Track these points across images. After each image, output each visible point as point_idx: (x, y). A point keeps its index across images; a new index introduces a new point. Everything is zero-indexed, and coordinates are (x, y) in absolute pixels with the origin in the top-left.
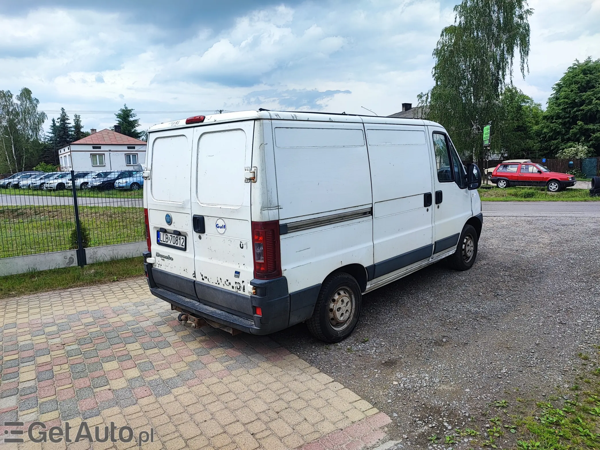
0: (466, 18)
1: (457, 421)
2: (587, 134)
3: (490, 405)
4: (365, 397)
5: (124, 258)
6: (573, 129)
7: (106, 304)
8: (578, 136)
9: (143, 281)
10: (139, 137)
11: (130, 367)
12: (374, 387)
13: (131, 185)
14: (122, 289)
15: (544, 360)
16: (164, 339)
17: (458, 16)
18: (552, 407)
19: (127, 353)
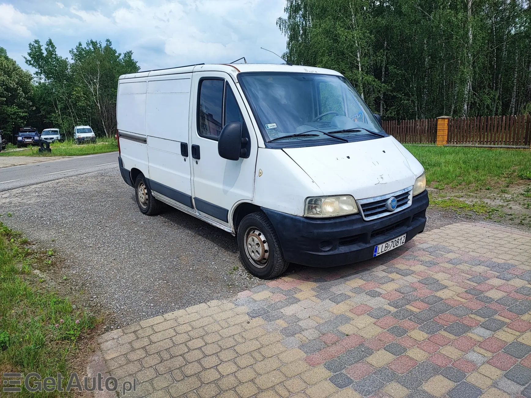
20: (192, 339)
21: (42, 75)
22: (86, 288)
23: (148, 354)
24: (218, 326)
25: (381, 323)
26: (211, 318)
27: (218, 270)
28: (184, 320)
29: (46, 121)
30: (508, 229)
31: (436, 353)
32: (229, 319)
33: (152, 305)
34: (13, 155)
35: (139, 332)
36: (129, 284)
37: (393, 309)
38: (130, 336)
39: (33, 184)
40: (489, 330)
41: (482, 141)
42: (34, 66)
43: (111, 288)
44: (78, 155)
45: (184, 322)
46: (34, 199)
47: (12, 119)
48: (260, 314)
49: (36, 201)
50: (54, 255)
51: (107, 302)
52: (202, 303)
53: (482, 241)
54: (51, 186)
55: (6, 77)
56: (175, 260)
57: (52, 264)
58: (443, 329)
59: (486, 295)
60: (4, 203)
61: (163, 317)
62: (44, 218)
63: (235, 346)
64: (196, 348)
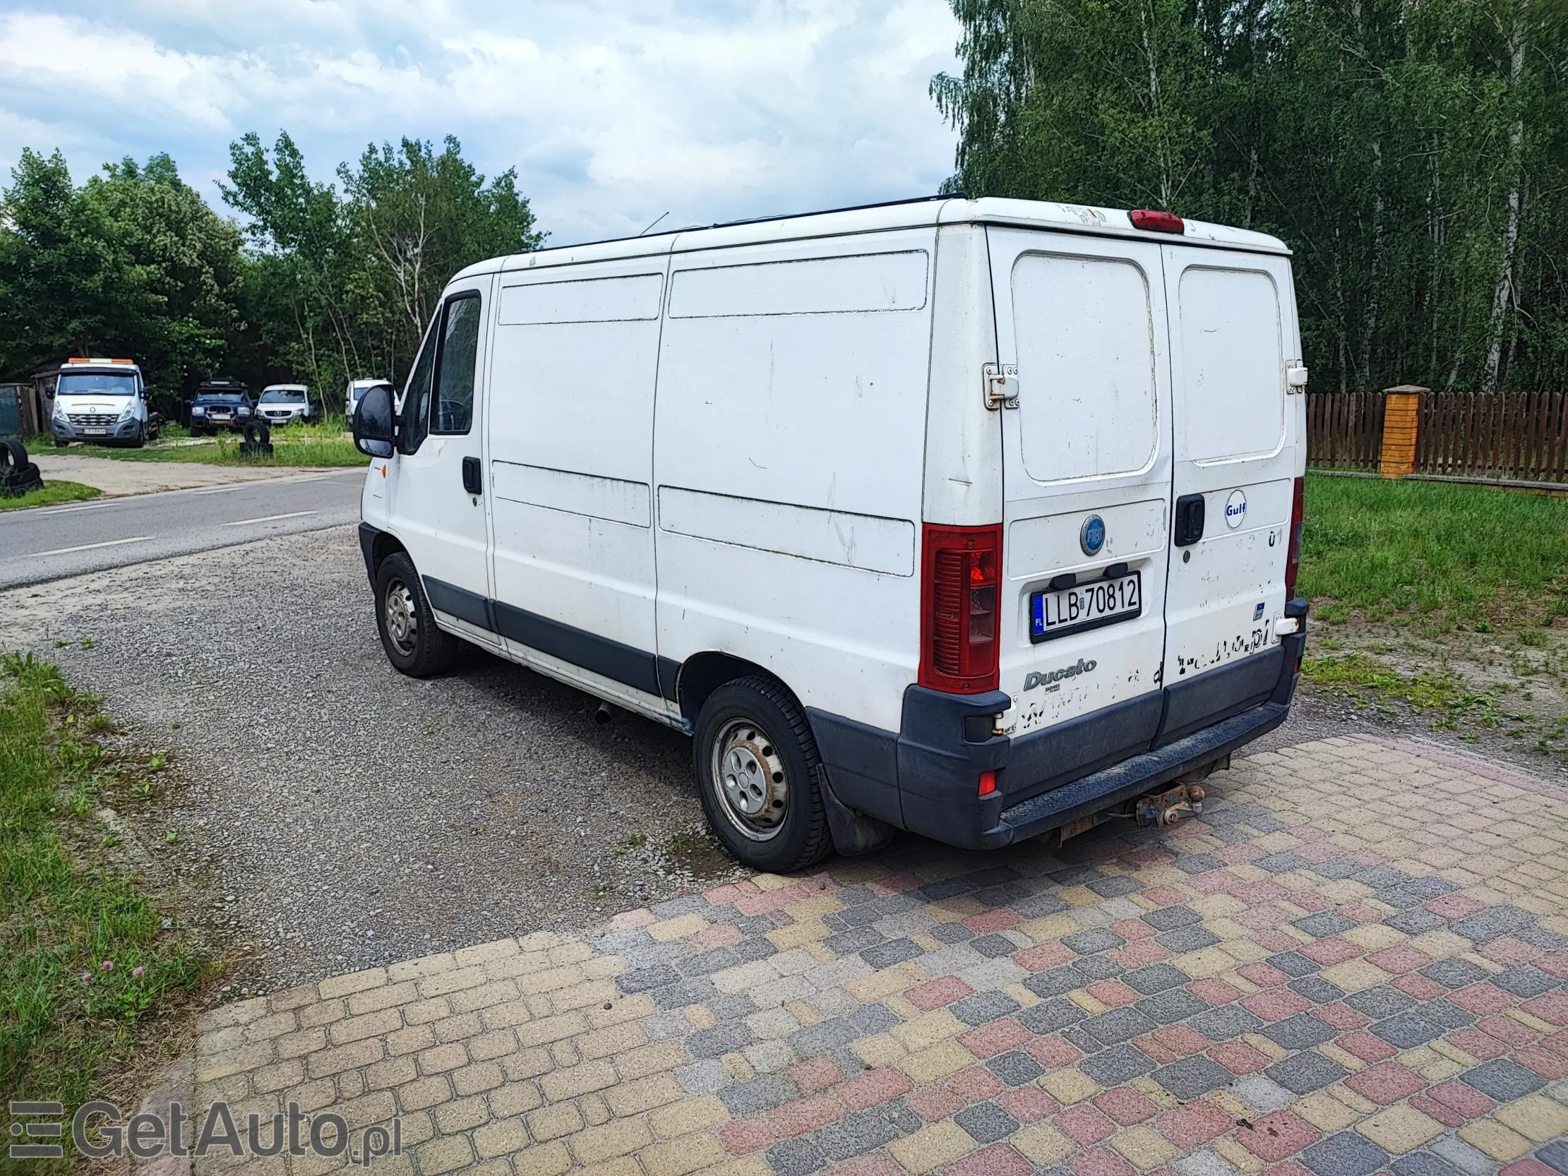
20: (438, 1043)
21: (267, 233)
22: (218, 872)
23: (308, 1076)
24: (523, 1010)
25: (979, 1038)
26: (512, 984)
27: (585, 842)
28: (438, 986)
29: (275, 362)
30: (1493, 765)
31: (1098, 1144)
32: (560, 994)
33: (370, 933)
34: (172, 459)
35: (309, 1011)
36: (331, 868)
37: (1029, 999)
38: (282, 1020)
39: (181, 554)
40: (1286, 1087)
41: (1522, 469)
42: (246, 209)
43: (280, 876)
44: (343, 466)
45: (438, 992)
46: (168, 599)
47: (182, 354)
48: (649, 985)
49: (171, 606)
50: (167, 770)
51: (257, 916)
52: (505, 937)
53: (1390, 799)
54: (227, 561)
55: (172, 237)
56: (479, 802)
57: (152, 796)
58: (1148, 1074)
59: (1325, 975)
60: (87, 608)
61: (387, 971)
62: (174, 658)
63: (545, 1074)
64: (439, 1070)
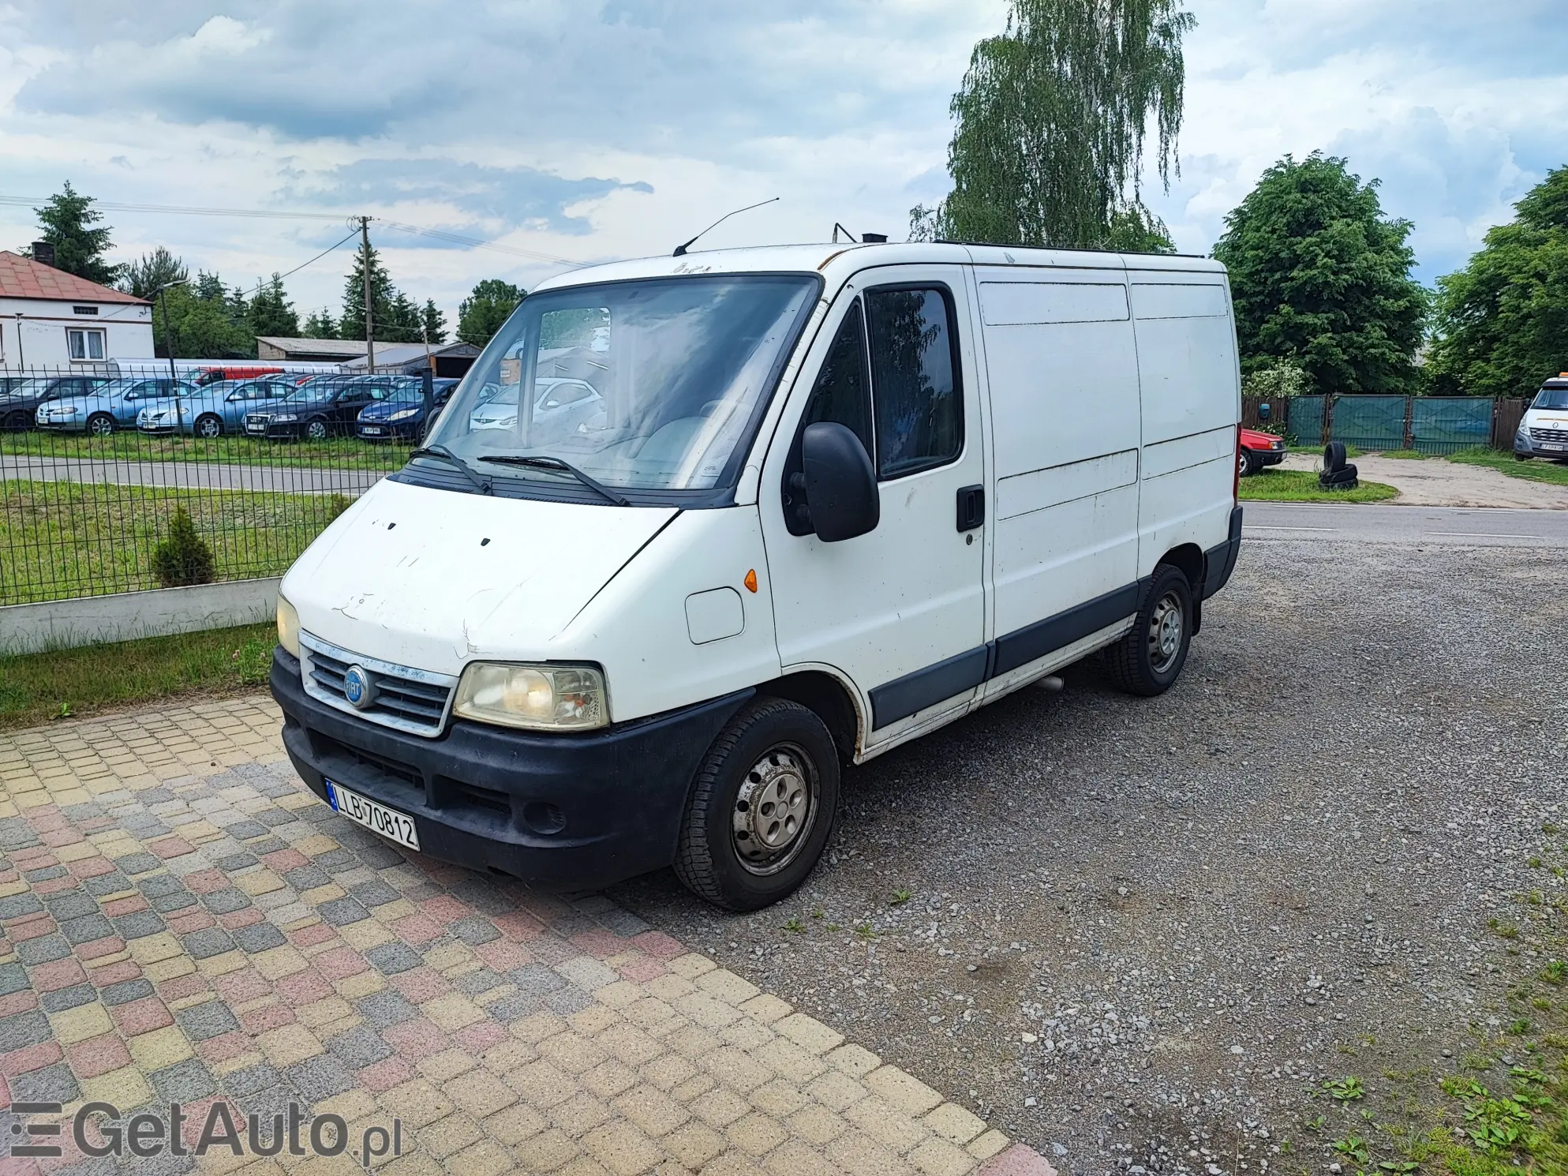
0: (1034, 21)
1: (1241, 1157)
2: (1299, 338)
3: (1317, 1097)
4: (952, 1094)
5: (89, 643)
6: (1267, 322)
7: (43, 798)
8: (1279, 340)
9: (159, 717)
10: (111, 280)
11: (152, 1026)
12: (970, 1056)
13: (89, 418)
14: (90, 744)
15: (1407, 942)
16: (260, 917)
17: (1015, 15)
18: (1485, 1092)
19: (134, 972)
